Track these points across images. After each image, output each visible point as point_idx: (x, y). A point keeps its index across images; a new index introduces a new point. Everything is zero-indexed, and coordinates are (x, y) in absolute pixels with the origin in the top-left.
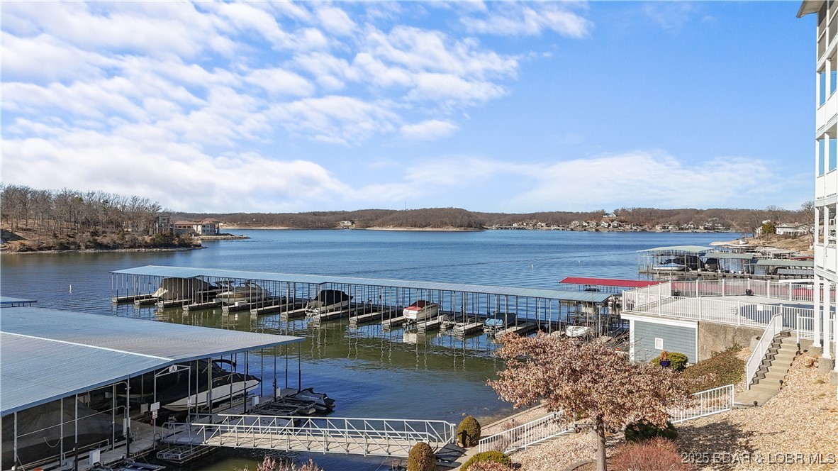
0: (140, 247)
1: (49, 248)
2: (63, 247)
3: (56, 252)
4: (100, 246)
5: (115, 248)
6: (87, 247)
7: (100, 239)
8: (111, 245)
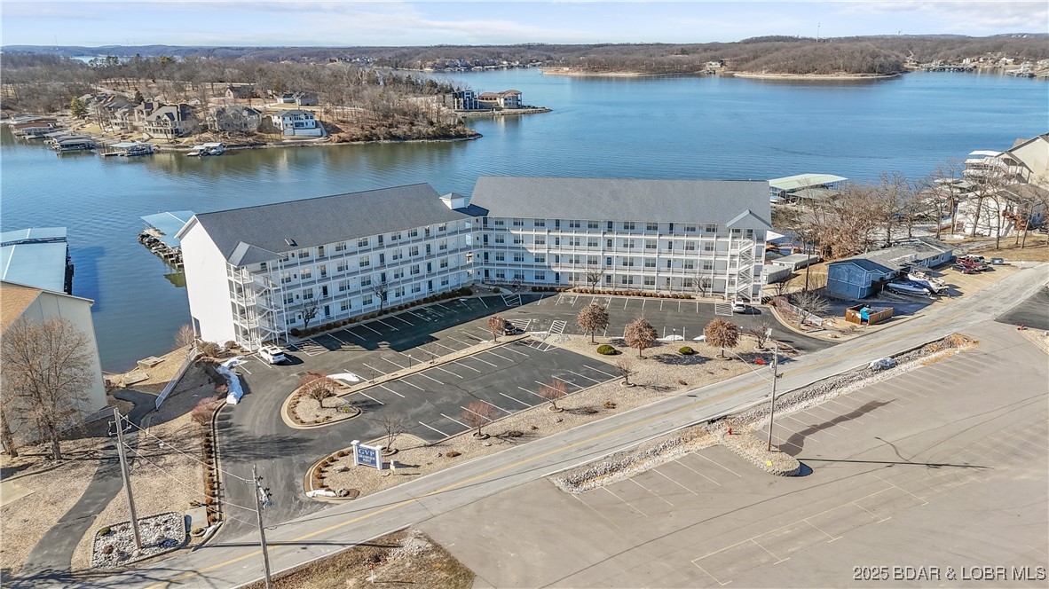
0: (424, 138)
1: (358, 140)
2: (367, 138)
3: (363, 143)
4: (393, 137)
5: (405, 139)
6: (385, 139)
7: (394, 131)
8: (402, 137)
